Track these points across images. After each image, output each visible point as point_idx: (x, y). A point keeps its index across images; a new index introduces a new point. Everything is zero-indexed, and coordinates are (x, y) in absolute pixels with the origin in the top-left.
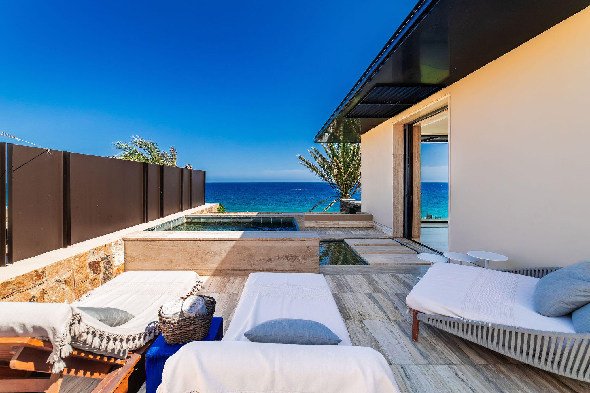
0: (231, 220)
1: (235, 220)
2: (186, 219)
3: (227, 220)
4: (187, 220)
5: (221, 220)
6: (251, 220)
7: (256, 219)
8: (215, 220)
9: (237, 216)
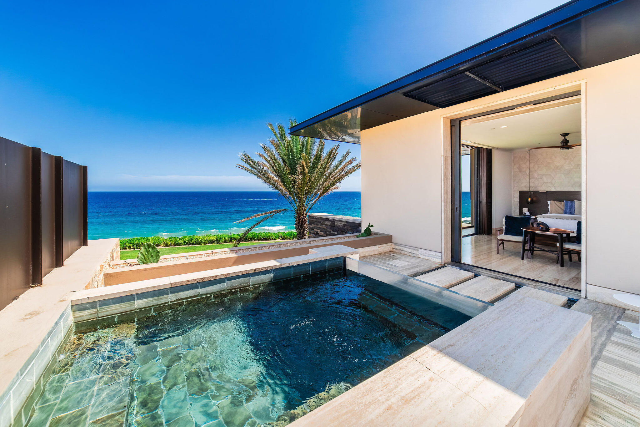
0: (225, 286)
1: (236, 283)
2: (74, 311)
3: (216, 286)
4: (78, 314)
5: (200, 291)
6: (272, 275)
7: (281, 272)
8: (182, 295)
9: (241, 274)
